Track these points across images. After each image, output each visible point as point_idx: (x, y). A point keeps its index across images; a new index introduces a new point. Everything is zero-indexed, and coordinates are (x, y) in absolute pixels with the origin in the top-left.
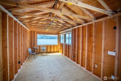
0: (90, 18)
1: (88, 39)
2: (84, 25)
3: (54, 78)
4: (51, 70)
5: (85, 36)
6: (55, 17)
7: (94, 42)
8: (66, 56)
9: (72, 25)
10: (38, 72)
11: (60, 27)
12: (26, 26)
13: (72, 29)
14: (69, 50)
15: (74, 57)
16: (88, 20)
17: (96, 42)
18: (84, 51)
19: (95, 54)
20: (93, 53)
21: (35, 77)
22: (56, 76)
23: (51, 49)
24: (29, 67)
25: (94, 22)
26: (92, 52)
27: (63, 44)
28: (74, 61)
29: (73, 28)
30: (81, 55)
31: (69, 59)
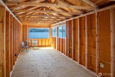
0: (91, 8)
1: (88, 32)
2: (82, 16)
3: (49, 74)
4: (45, 65)
5: (84, 29)
6: (49, 10)
7: (97, 35)
8: (60, 51)
9: (67, 16)
10: (32, 66)
11: (52, 20)
12: (20, 21)
13: (67, 22)
14: (62, 44)
15: (69, 52)
16: (88, 10)
17: (100, 36)
18: (83, 46)
19: (100, 51)
20: (97, 49)
21: (31, 71)
22: (52, 72)
23: (42, 43)
24: (23, 60)
25: (96, 11)
26: (95, 47)
27: (55, 38)
28: (70, 57)
29: (67, 20)
30: (78, 51)
31: (63, 54)
